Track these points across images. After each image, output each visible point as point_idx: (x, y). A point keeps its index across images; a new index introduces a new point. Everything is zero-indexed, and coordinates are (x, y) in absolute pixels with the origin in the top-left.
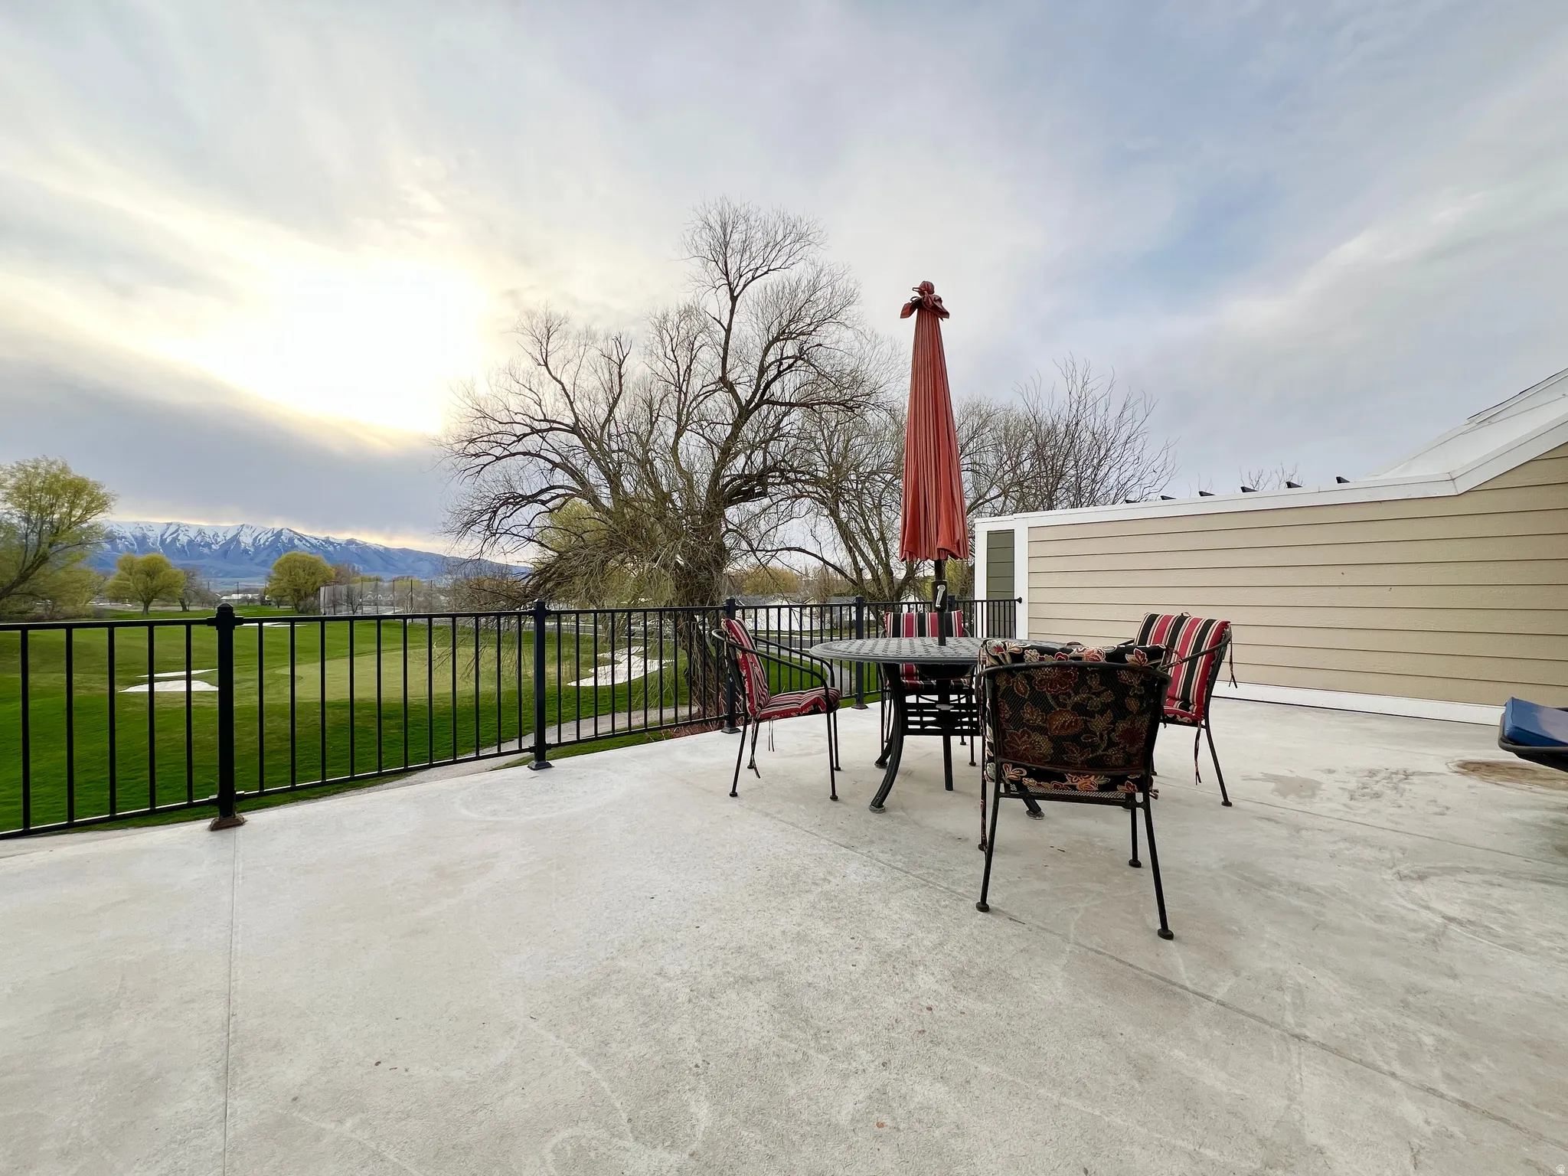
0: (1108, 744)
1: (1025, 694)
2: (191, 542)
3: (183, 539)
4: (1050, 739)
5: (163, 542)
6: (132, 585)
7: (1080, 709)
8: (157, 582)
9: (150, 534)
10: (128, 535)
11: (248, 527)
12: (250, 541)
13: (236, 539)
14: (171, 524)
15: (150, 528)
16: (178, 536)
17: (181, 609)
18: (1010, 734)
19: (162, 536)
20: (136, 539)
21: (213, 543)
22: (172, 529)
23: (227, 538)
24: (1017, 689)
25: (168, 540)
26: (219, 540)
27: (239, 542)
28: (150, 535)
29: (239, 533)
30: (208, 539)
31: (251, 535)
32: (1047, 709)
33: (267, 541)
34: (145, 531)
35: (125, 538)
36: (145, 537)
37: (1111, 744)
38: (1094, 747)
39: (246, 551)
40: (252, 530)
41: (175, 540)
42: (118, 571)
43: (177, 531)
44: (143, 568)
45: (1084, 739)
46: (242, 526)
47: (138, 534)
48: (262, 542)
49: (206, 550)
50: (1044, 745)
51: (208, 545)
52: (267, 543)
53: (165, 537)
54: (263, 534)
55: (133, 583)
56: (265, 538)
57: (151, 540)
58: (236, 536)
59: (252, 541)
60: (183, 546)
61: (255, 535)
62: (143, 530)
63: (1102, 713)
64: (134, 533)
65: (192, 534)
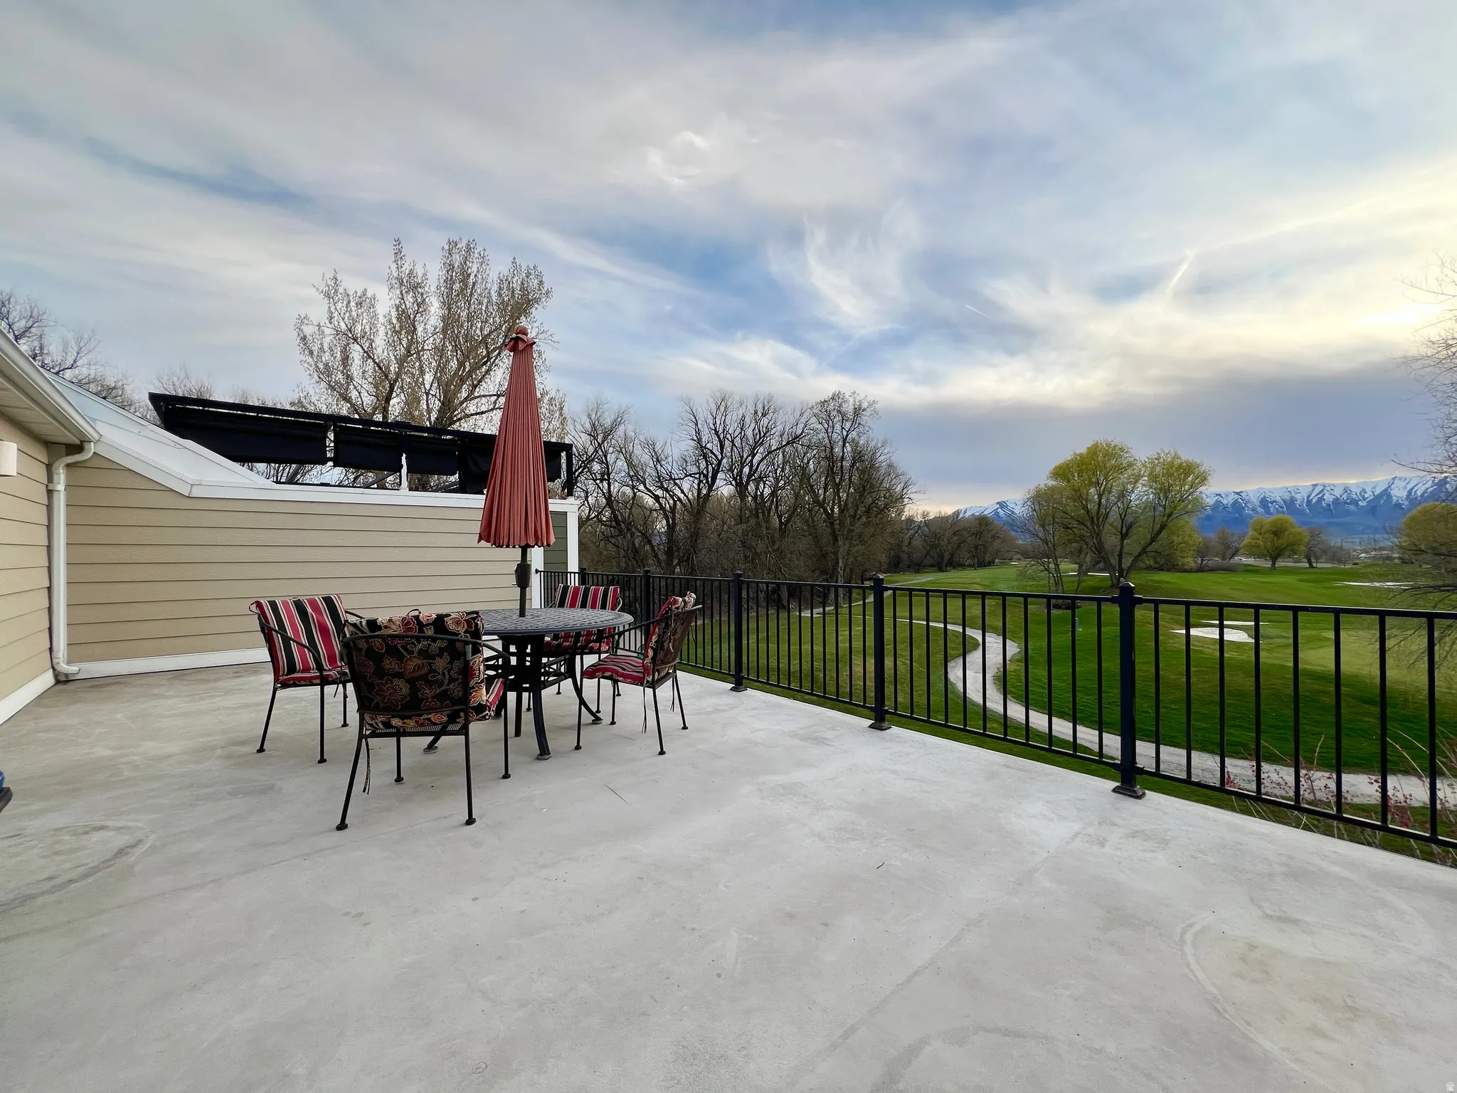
0: (449, 680)
1: (382, 649)
2: (1336, 500)
3: (1328, 498)
4: (407, 681)
5: (1309, 502)
6: (1261, 543)
7: (424, 654)
8: (1282, 541)
9: (1298, 496)
10: (1278, 499)
11: (1400, 479)
12: (1404, 494)
13: (1386, 493)
14: (1316, 485)
15: (1297, 490)
16: (1324, 494)
17: (1307, 565)
18: (377, 684)
19: (1308, 497)
20: (1284, 501)
21: (1360, 500)
22: (1318, 489)
23: (1376, 494)
24: (377, 648)
25: (1314, 501)
26: (1366, 496)
27: (1389, 496)
28: (1298, 498)
29: (1390, 487)
30: (1354, 496)
31: (1405, 488)
32: (400, 658)
33: (1425, 492)
34: (1293, 494)
35: (1275, 501)
36: (1293, 500)
37: (452, 680)
38: (441, 684)
39: (1398, 505)
40: (1407, 481)
41: (1321, 499)
42: (1251, 533)
43: (1322, 491)
44: (1270, 528)
45: (431, 677)
46: (1394, 478)
47: (1287, 497)
48: (1419, 493)
49: (1352, 508)
50: (403, 687)
51: (1355, 502)
52: (1426, 495)
53: (1311, 498)
54: (1421, 485)
55: (1263, 541)
56: (1423, 488)
57: (1299, 502)
58: (1386, 490)
59: (1406, 493)
60: (1329, 505)
61: (1409, 487)
62: (1291, 493)
63: (441, 655)
64: (1283, 497)
65: (1338, 493)
